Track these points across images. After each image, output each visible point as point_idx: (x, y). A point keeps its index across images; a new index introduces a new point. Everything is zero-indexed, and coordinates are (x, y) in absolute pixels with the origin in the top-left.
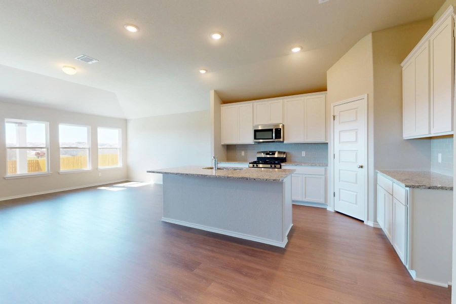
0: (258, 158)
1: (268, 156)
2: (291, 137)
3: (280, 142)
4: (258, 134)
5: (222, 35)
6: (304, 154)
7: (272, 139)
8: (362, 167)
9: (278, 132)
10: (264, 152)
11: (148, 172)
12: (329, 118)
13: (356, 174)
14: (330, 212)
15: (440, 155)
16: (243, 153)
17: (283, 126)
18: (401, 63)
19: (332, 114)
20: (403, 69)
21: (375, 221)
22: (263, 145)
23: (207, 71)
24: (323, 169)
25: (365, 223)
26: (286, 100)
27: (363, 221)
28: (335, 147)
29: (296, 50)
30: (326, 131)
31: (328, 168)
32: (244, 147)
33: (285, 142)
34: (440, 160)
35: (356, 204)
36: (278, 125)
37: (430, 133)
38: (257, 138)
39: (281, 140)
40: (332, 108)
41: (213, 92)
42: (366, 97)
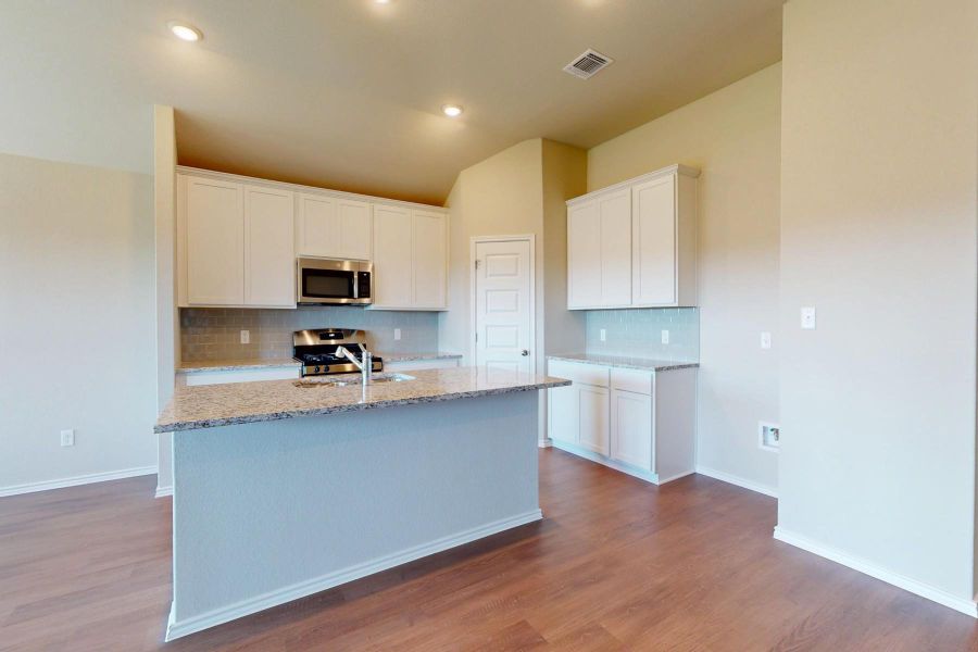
2: (388, 294)
3: (361, 306)
6: (397, 334)
7: (352, 297)
8: (526, 353)
9: (365, 282)
10: (313, 332)
16: (245, 337)
17: (373, 266)
19: (472, 259)
20: (570, 210)
21: (546, 437)
24: (454, 364)
26: (376, 206)
28: (478, 321)
30: (446, 289)
32: (251, 317)
33: (373, 306)
34: (604, 338)
36: (365, 263)
38: (309, 291)
39: (366, 301)
40: (473, 245)
41: (171, 115)
42: (532, 239)
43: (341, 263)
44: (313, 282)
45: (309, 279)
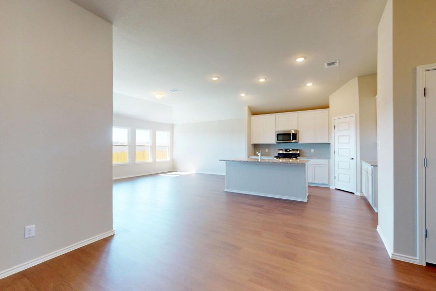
0: (279, 154)
2: (303, 139)
4: (279, 136)
5: (266, 79)
6: (312, 151)
7: (290, 140)
8: (353, 159)
9: (295, 136)
11: (220, 160)
12: (330, 127)
13: (349, 163)
14: (332, 189)
16: (267, 150)
19: (333, 125)
21: (361, 192)
22: (282, 145)
23: (246, 95)
24: (327, 161)
25: (355, 194)
26: (300, 114)
27: (353, 193)
28: (335, 146)
29: (309, 85)
30: (329, 136)
31: (331, 160)
32: (268, 146)
33: (299, 143)
35: (350, 182)
38: (279, 139)
39: (296, 141)
40: (333, 121)
41: (247, 107)
42: (355, 116)
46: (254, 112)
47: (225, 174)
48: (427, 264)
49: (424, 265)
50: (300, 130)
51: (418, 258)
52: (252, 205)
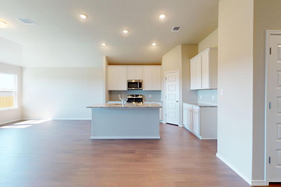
0: (129, 99)
1: (134, 97)
2: (146, 87)
3: (140, 89)
5: (128, 31)
6: (150, 96)
7: (137, 87)
8: (177, 101)
9: (141, 84)
10: (131, 95)
11: (87, 107)
12: (162, 79)
13: (175, 105)
14: (164, 124)
15: (201, 96)
16: (119, 96)
17: (142, 81)
18: (190, 59)
19: (165, 77)
20: (191, 62)
21: (183, 124)
23: (106, 44)
24: (161, 103)
26: (144, 67)
27: (178, 125)
28: (166, 93)
29: (154, 44)
30: (161, 85)
31: (163, 103)
33: (143, 90)
34: (201, 98)
35: (175, 118)
36: (140, 80)
37: (202, 88)
38: (129, 87)
39: (141, 88)
40: (165, 74)
41: (105, 57)
42: (179, 71)
43: (132, 81)
44: (131, 85)
45: (129, 84)
46: (110, 63)
47: (91, 119)
48: (270, 183)
49: (268, 185)
50: (143, 80)
51: (265, 180)
52: (125, 152)
